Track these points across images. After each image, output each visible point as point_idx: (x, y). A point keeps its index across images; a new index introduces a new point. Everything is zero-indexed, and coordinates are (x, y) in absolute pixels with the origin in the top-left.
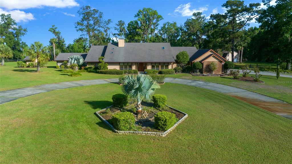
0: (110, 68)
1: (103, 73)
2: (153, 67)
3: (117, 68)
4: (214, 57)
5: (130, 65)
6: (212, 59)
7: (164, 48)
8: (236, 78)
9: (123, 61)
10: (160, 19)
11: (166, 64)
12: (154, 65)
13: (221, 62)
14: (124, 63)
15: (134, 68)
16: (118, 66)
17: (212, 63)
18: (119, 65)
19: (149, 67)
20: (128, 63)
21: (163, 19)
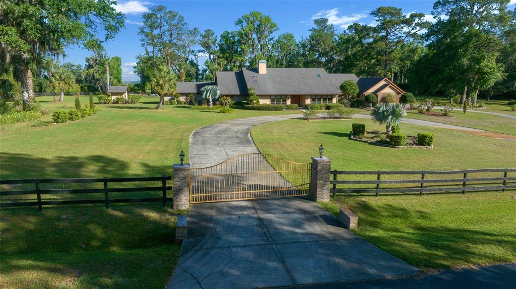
0: (262, 102)
1: (255, 110)
2: (313, 100)
3: (267, 102)
4: (390, 87)
5: (283, 98)
6: (388, 90)
7: (319, 75)
8: (422, 113)
9: (276, 93)
10: (274, 29)
11: (330, 98)
12: (315, 98)
13: (399, 94)
14: (276, 96)
15: (289, 102)
16: (269, 100)
17: (389, 95)
18: (270, 98)
19: (308, 101)
20: (281, 96)
21: (279, 29)
